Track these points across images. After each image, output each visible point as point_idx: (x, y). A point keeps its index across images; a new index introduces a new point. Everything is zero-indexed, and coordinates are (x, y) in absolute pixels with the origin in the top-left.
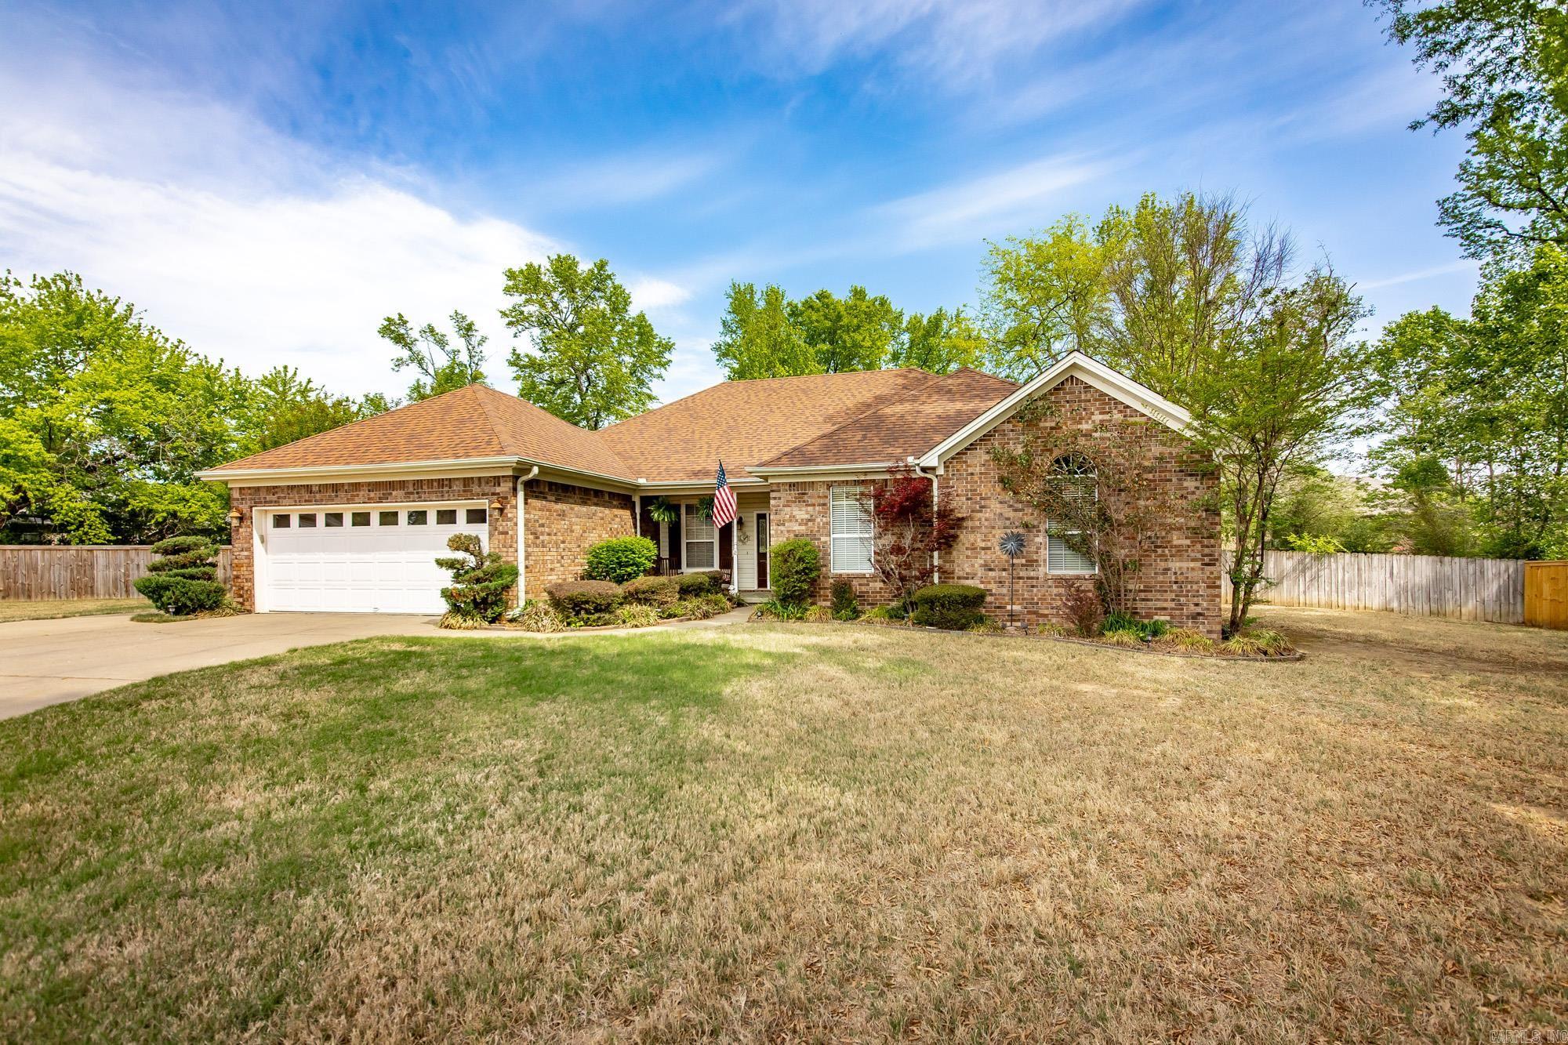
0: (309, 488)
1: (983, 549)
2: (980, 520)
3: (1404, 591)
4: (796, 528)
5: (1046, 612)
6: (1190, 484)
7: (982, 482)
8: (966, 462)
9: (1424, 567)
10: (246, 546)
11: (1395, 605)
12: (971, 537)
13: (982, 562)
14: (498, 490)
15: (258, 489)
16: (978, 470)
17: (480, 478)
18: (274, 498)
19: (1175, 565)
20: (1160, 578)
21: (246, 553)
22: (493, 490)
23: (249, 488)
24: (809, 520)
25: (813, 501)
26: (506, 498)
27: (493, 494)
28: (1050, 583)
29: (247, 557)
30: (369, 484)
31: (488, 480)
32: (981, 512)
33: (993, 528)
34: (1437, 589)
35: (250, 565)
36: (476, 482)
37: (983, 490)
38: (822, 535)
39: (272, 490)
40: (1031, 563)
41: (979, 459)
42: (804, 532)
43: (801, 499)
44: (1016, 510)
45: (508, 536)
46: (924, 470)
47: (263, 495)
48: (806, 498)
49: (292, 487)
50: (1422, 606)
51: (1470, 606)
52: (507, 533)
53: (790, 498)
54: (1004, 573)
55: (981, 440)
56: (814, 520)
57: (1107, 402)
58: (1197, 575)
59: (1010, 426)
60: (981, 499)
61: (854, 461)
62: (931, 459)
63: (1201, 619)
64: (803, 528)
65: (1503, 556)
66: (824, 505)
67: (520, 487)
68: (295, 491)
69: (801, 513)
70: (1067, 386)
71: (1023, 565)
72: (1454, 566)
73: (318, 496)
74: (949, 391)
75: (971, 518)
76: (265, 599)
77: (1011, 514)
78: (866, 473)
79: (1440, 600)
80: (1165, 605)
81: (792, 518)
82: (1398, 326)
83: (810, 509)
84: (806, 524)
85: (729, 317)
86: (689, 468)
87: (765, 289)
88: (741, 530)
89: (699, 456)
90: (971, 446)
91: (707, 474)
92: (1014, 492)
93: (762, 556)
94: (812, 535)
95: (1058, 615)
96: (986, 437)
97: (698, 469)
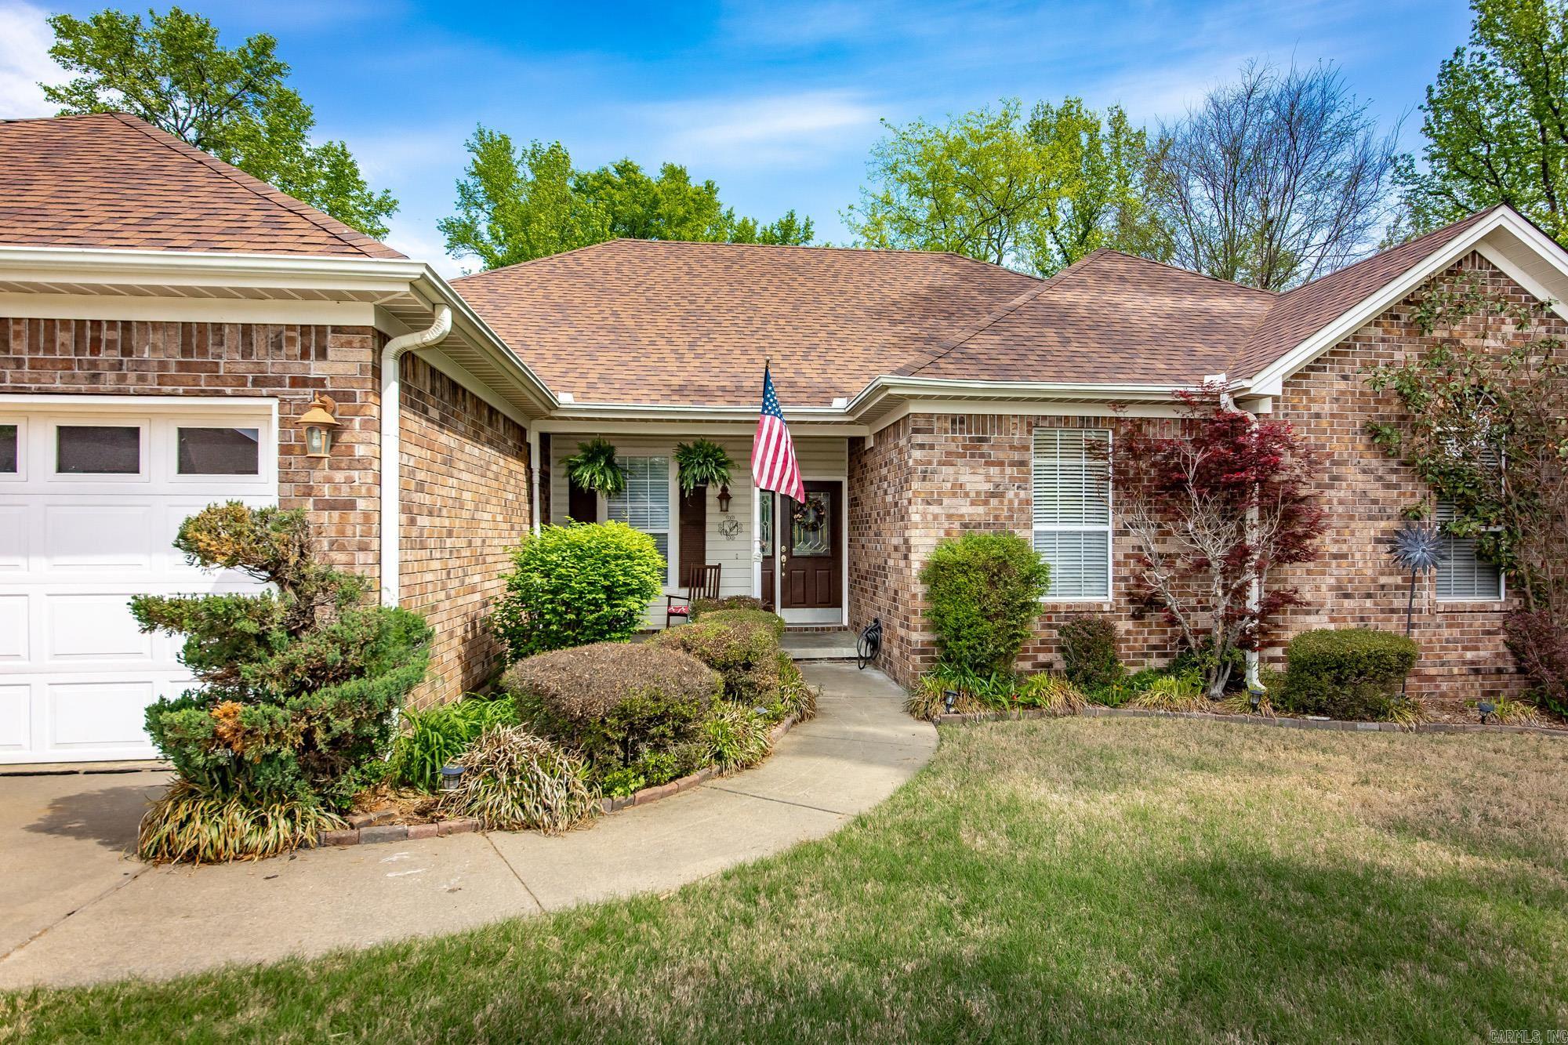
1: (1335, 557)
2: (1330, 502)
4: (966, 509)
5: (1433, 671)
7: (1334, 431)
8: (1307, 392)
13: (1332, 581)
14: (316, 369)
16: (1327, 408)
17: (247, 329)
22: (297, 368)
24: (993, 495)
25: (1002, 456)
26: (349, 397)
27: (299, 382)
28: (1439, 619)
31: (279, 337)
32: (1331, 487)
33: (1352, 518)
36: (233, 340)
37: (1336, 447)
38: (1017, 525)
41: (1330, 385)
42: (982, 519)
43: (975, 450)
44: (1388, 486)
45: (354, 517)
46: (1238, 401)
48: (985, 448)
52: (350, 505)
53: (952, 447)
54: (1369, 603)
55: (1333, 353)
56: (1001, 495)
59: (1379, 332)
60: (1334, 463)
62: (1268, 382)
64: (981, 510)
66: (1023, 463)
67: (390, 368)
69: (976, 480)
70: (1467, 268)
71: (1397, 587)
75: (1320, 500)
77: (1382, 495)
81: (958, 489)
83: (994, 471)
84: (986, 503)
85: (471, 182)
86: (653, 380)
87: (529, 148)
88: (724, 511)
89: (662, 360)
90: (1317, 365)
91: (703, 392)
92: (1386, 453)
93: (768, 562)
94: (996, 524)
95: (1451, 677)
96: (1341, 349)
97: (676, 381)
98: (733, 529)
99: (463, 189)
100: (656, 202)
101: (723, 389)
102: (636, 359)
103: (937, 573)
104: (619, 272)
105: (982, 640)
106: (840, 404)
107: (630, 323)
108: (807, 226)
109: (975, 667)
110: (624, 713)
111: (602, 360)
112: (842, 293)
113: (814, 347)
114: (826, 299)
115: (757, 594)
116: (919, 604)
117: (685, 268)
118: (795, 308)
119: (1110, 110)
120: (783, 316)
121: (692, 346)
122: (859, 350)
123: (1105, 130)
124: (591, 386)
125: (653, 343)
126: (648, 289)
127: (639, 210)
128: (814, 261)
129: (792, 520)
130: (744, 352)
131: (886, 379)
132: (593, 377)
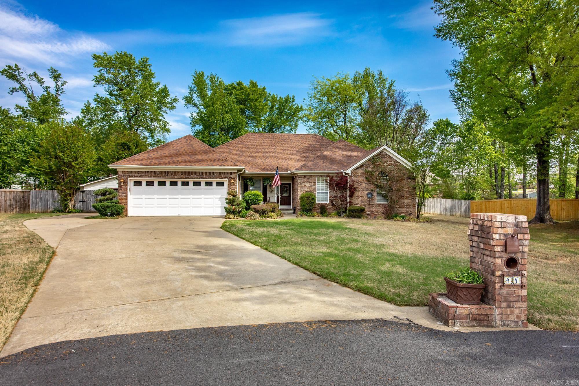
0: (155, 172)
1: (361, 196)
2: (360, 188)
3: (445, 209)
4: (306, 189)
6: (409, 181)
7: (361, 178)
8: (357, 172)
9: (448, 202)
10: (125, 192)
11: (443, 213)
12: (358, 193)
13: (360, 200)
15: (131, 172)
16: (360, 174)
17: (225, 172)
18: (139, 175)
19: (406, 201)
20: (403, 204)
21: (125, 195)
22: (229, 176)
23: (127, 171)
25: (312, 181)
26: (234, 179)
28: (377, 206)
29: (125, 196)
30: (182, 172)
31: (228, 173)
32: (360, 186)
33: (364, 191)
34: (452, 207)
35: (127, 199)
37: (361, 180)
38: (314, 191)
39: (138, 172)
40: (373, 200)
41: (360, 172)
42: (308, 190)
43: (308, 180)
46: (346, 174)
47: (133, 174)
48: (309, 180)
49: (147, 172)
50: (449, 213)
51: (459, 213)
53: (304, 180)
54: (366, 203)
55: (360, 166)
56: (312, 187)
57: (391, 159)
58: (410, 203)
60: (360, 183)
61: (325, 170)
62: (349, 171)
63: (411, 215)
65: (466, 199)
66: (315, 182)
67: (238, 175)
68: (149, 173)
69: (308, 185)
71: (371, 201)
72: (456, 202)
73: (159, 175)
74: (340, 148)
75: (358, 188)
76: (131, 211)
77: (368, 187)
78: (329, 174)
79: (453, 212)
80: (403, 211)
81: (305, 186)
82: (437, 123)
83: (311, 183)
84: (309, 188)
85: (193, 86)
86: (259, 167)
87: (210, 75)
88: (270, 188)
89: (260, 163)
90: (358, 168)
91: (267, 170)
92: (369, 181)
93: (278, 197)
94: (311, 191)
95: (379, 214)
96: (362, 166)
97: (263, 168)
98: (272, 191)
99: (190, 88)
100: (249, 95)
101: (270, 169)
102: (256, 163)
103: (301, 198)
104: (250, 142)
105: (306, 208)
106: (289, 172)
107: (254, 155)
108: (293, 98)
109: (305, 211)
110: (263, 210)
111: (251, 163)
112: (293, 146)
113: (286, 160)
114: (289, 148)
115: (276, 202)
116: (299, 203)
117: (263, 141)
118: (283, 151)
119: (378, 71)
120: (281, 153)
121: (265, 160)
122: (294, 160)
123: (376, 77)
124: (250, 169)
125: (258, 160)
126: (256, 147)
127: (244, 96)
128: (288, 138)
129: (282, 190)
130: (274, 161)
131: (294, 171)
132: (250, 167)
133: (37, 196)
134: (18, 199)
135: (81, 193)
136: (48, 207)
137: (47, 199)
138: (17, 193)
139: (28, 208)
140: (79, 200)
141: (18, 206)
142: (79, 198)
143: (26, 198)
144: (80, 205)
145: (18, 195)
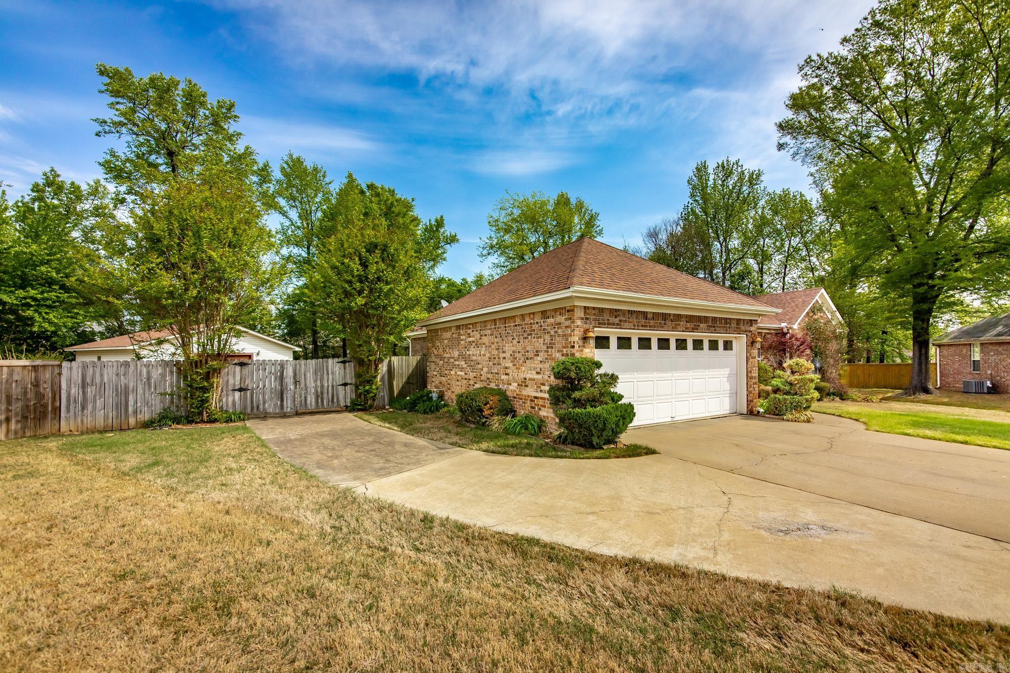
0: (645, 314)
15: (602, 310)
18: (617, 321)
30: (687, 316)
39: (615, 312)
47: (606, 316)
68: (634, 316)
133: (88, 380)
134: (16, 390)
135: (238, 368)
136: (131, 409)
137: (126, 387)
138: (11, 374)
139: (53, 419)
140: (231, 388)
141: (17, 414)
142: (231, 381)
143: (48, 386)
144: (234, 401)
145: (16, 377)
